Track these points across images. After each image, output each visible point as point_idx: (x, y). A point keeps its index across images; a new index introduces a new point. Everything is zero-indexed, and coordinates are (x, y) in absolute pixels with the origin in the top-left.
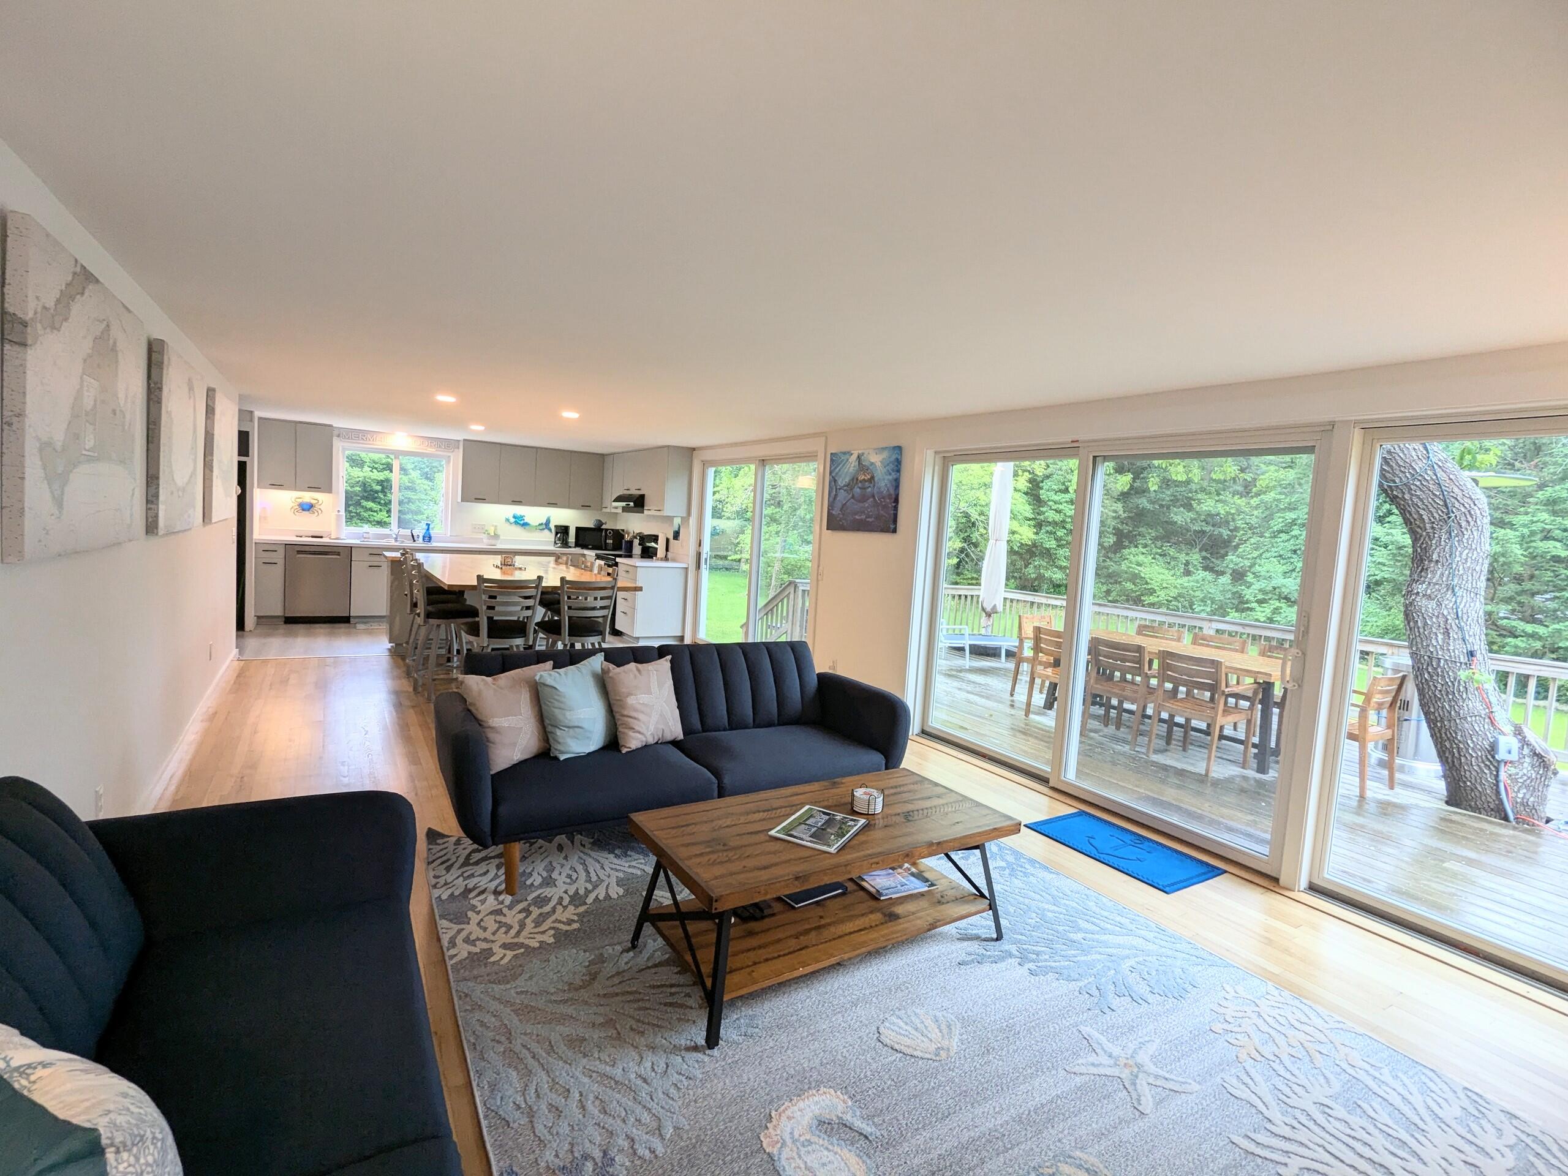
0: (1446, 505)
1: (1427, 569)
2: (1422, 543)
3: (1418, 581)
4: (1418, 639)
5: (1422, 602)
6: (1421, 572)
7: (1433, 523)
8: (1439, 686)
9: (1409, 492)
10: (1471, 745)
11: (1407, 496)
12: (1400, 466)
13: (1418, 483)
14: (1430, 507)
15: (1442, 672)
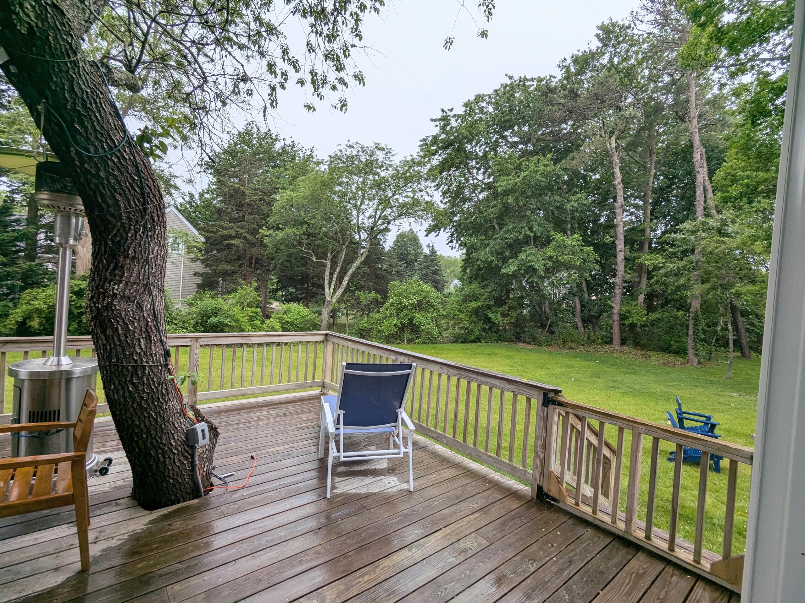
0: (142, 194)
1: (122, 267)
2: (115, 235)
3: (111, 280)
4: (119, 349)
5: (121, 306)
6: (114, 269)
7: (129, 212)
8: (145, 396)
9: (105, 170)
10: (174, 444)
11: (102, 174)
12: (96, 130)
13: (116, 160)
14: (127, 192)
15: (148, 380)
